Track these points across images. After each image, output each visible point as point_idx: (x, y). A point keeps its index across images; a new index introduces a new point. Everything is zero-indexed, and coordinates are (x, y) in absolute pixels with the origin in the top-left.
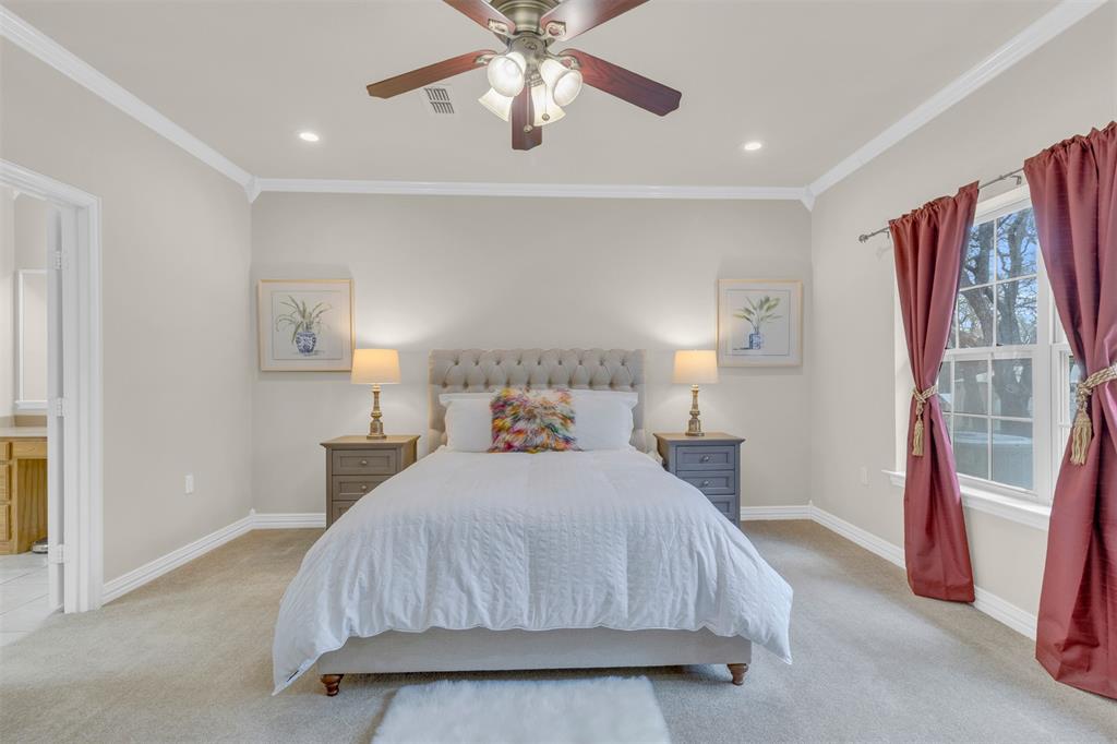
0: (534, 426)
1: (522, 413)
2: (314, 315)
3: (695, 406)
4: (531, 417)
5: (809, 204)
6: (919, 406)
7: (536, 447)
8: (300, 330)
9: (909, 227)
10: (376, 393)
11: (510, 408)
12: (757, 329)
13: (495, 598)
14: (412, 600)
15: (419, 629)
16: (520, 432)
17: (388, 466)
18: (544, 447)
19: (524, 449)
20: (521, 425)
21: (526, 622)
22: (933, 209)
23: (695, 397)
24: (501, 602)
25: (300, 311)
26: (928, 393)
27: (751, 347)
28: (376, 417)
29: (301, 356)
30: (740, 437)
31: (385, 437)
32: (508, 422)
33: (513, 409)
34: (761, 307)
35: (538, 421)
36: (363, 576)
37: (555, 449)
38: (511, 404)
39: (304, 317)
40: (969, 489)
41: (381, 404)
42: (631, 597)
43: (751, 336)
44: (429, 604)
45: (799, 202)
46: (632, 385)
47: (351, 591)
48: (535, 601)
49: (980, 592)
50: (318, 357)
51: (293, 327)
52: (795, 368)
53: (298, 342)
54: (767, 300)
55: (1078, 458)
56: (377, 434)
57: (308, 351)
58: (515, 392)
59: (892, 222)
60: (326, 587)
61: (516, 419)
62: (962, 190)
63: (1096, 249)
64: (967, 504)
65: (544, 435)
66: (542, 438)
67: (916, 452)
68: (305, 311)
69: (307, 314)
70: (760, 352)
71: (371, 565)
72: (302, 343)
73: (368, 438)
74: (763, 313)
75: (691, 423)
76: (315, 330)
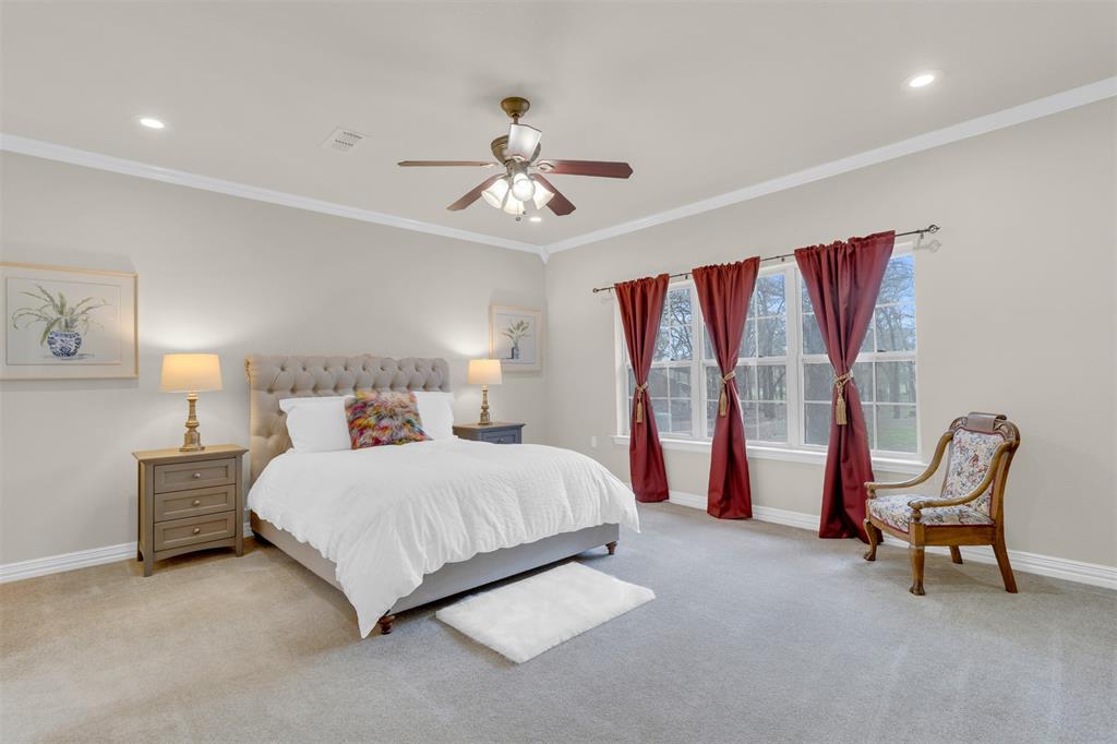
0: (397, 422)
1: (384, 412)
2: (79, 310)
3: (485, 402)
4: (392, 416)
5: (545, 258)
6: (640, 394)
7: (400, 440)
8: (55, 329)
9: (628, 291)
10: (192, 402)
11: (371, 408)
12: (516, 344)
13: (508, 527)
14: (462, 539)
15: (468, 557)
16: (386, 428)
17: (227, 476)
18: (408, 440)
19: (391, 442)
20: (385, 422)
21: (526, 538)
22: (645, 283)
23: (485, 395)
24: (511, 529)
25: (55, 306)
26: (644, 386)
27: (513, 357)
28: (192, 427)
29: (57, 360)
30: (522, 423)
31: (203, 448)
32: (372, 420)
33: (375, 409)
34: (518, 328)
35: (400, 418)
36: (425, 528)
37: (417, 441)
38: (372, 405)
39: (61, 313)
40: (666, 439)
41: (198, 413)
42: (573, 511)
43: (513, 349)
44: (471, 538)
45: (538, 255)
46: (440, 387)
47: (420, 540)
48: (528, 524)
49: (672, 493)
50: (82, 361)
51: (44, 325)
52: (537, 373)
53: (50, 343)
54: (522, 323)
55: (723, 413)
56: (195, 446)
57: (68, 355)
58: (369, 395)
59: (616, 285)
60: (400, 543)
61: (380, 418)
62: (660, 276)
63: (725, 318)
64: (664, 447)
65: (406, 430)
66: (404, 432)
67: (639, 420)
68: (63, 305)
69: (67, 309)
70: (518, 361)
71: (429, 520)
72: (58, 345)
73: (181, 450)
74: (519, 332)
75: (482, 415)
76: (79, 328)
